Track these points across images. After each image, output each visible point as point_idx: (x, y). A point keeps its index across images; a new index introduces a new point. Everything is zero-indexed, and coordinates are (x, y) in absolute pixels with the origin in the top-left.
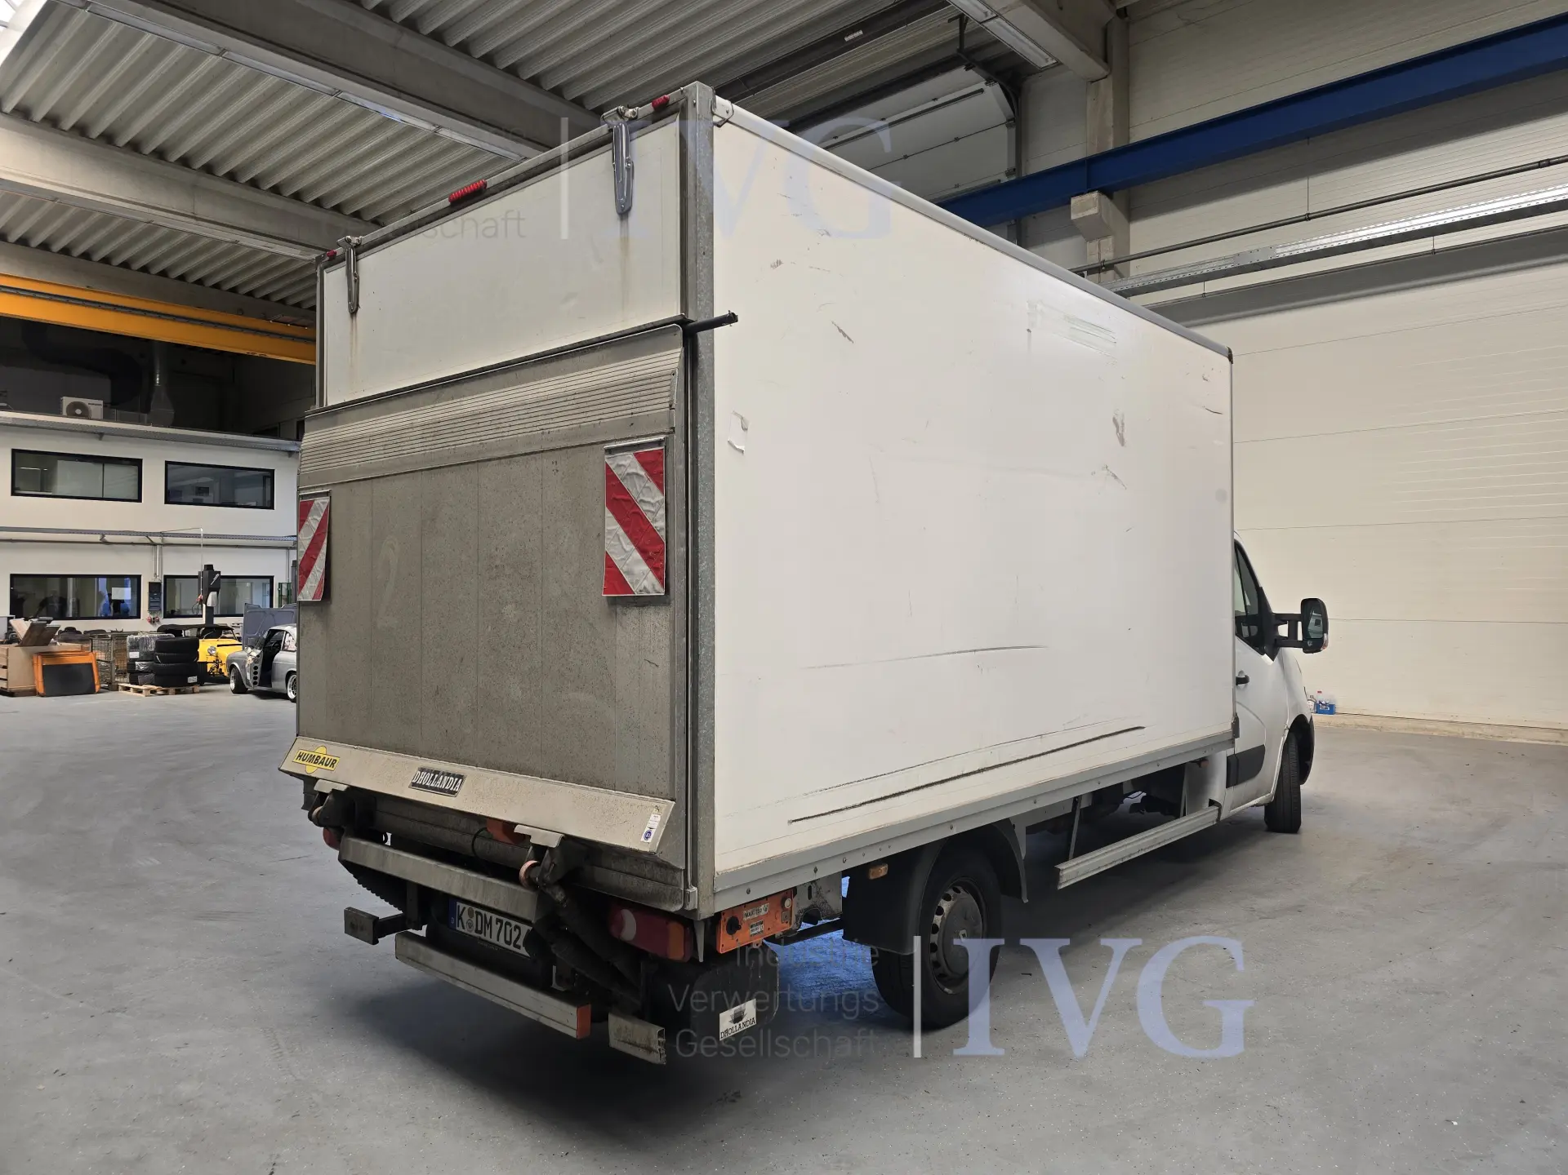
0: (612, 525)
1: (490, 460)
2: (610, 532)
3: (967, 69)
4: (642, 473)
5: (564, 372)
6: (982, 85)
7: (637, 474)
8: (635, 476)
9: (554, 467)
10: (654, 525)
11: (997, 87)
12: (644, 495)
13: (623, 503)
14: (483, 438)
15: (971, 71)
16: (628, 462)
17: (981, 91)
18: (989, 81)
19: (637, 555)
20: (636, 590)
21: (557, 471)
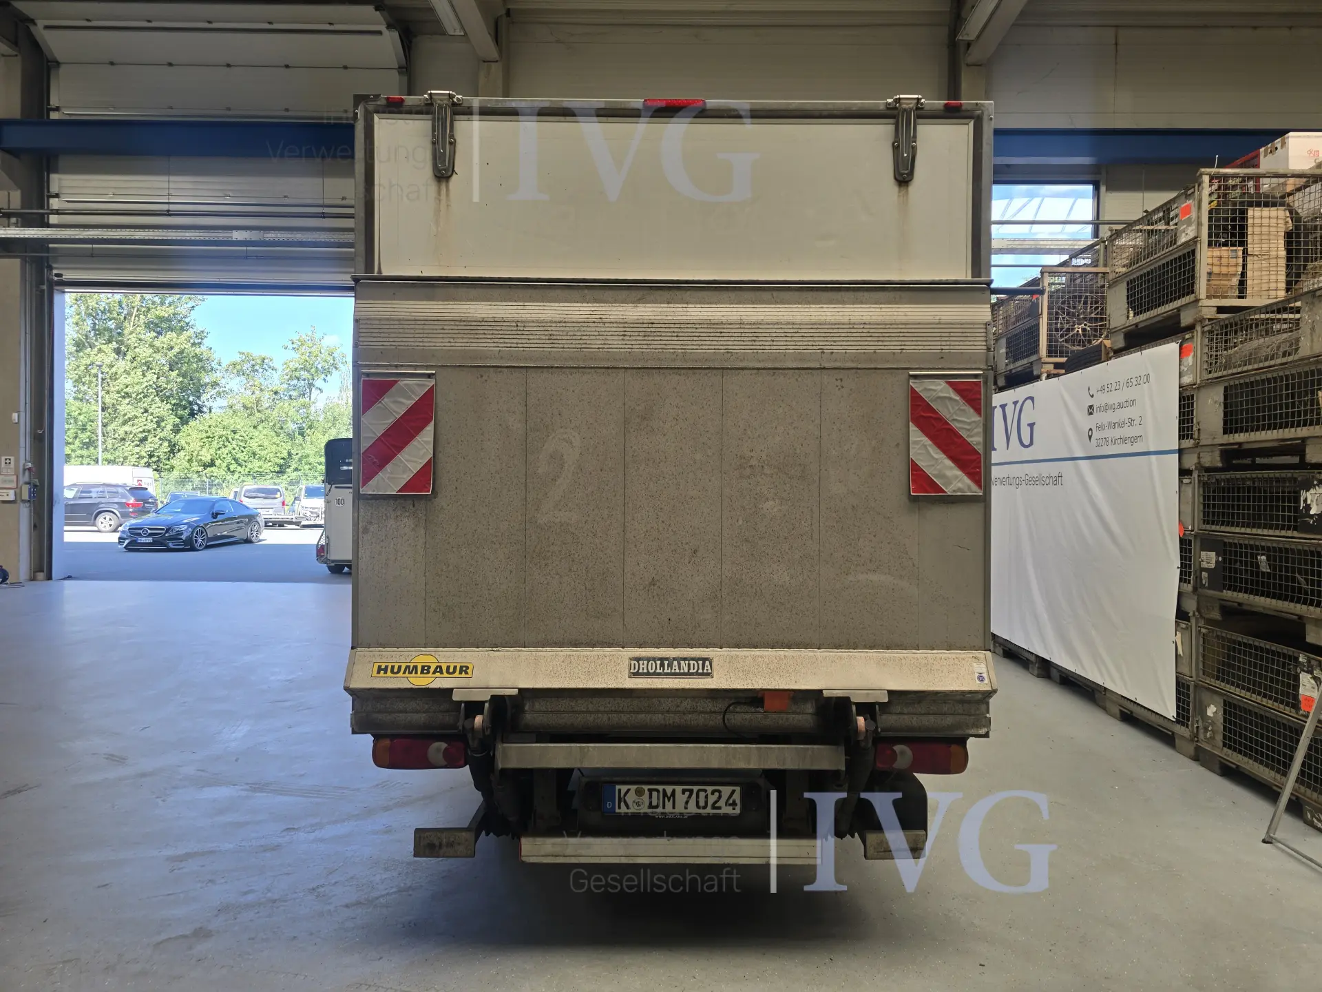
0: (916, 435)
1: (743, 369)
2: (916, 443)
3: (377, 9)
4: (957, 398)
5: (844, 303)
6: (383, 28)
7: (950, 399)
8: (947, 401)
9: (838, 383)
10: (969, 440)
11: (396, 34)
12: (957, 415)
13: (933, 421)
14: (730, 347)
15: (378, 12)
16: (939, 388)
17: (380, 33)
18: (389, 26)
19: (948, 463)
20: (949, 490)
21: (842, 387)
